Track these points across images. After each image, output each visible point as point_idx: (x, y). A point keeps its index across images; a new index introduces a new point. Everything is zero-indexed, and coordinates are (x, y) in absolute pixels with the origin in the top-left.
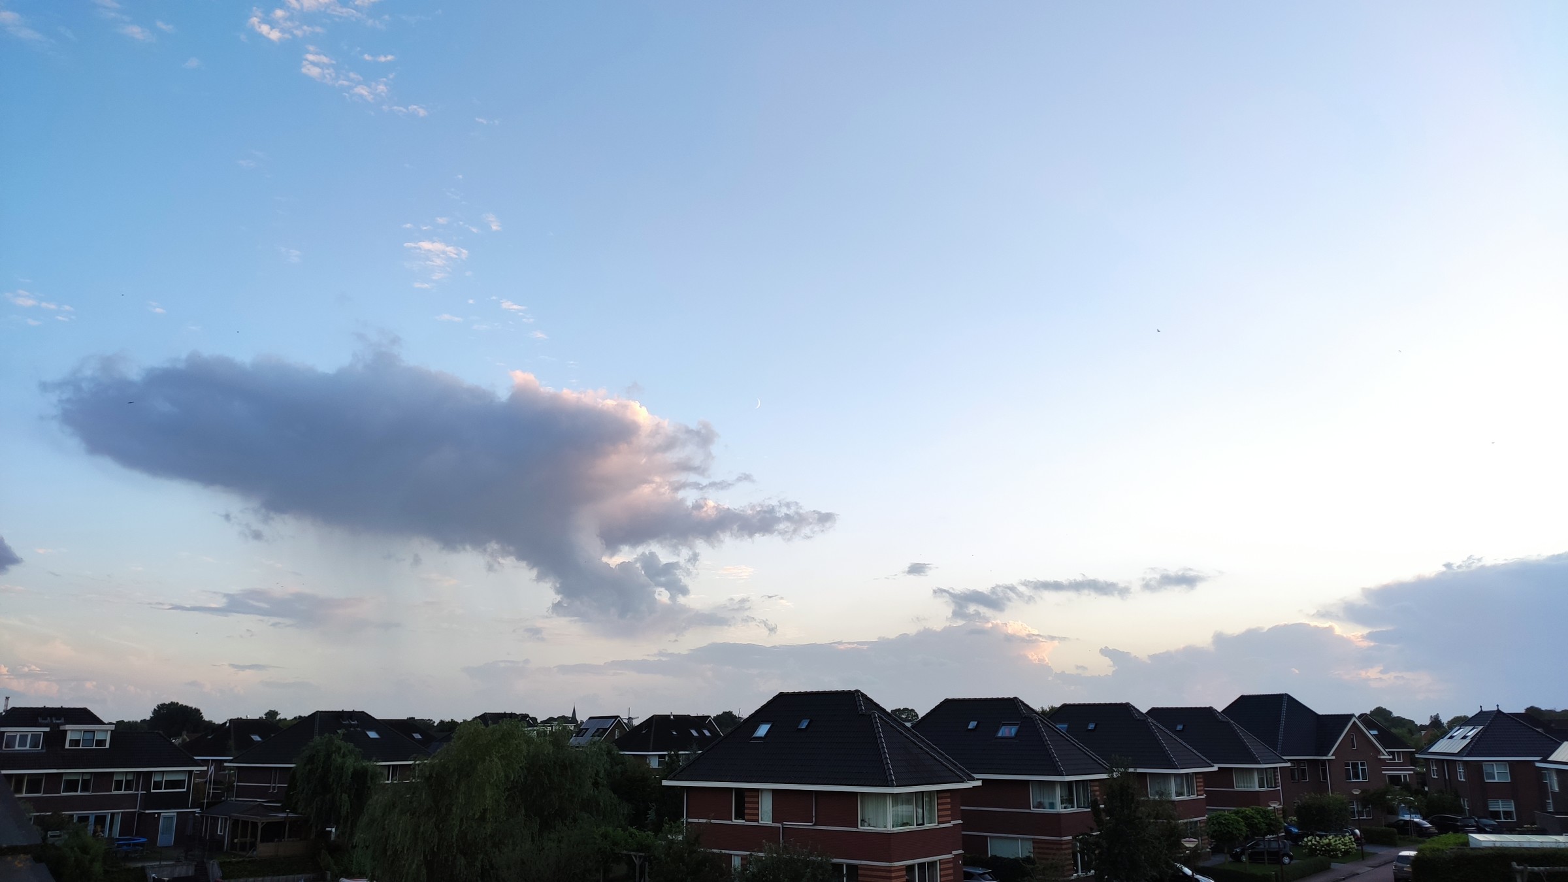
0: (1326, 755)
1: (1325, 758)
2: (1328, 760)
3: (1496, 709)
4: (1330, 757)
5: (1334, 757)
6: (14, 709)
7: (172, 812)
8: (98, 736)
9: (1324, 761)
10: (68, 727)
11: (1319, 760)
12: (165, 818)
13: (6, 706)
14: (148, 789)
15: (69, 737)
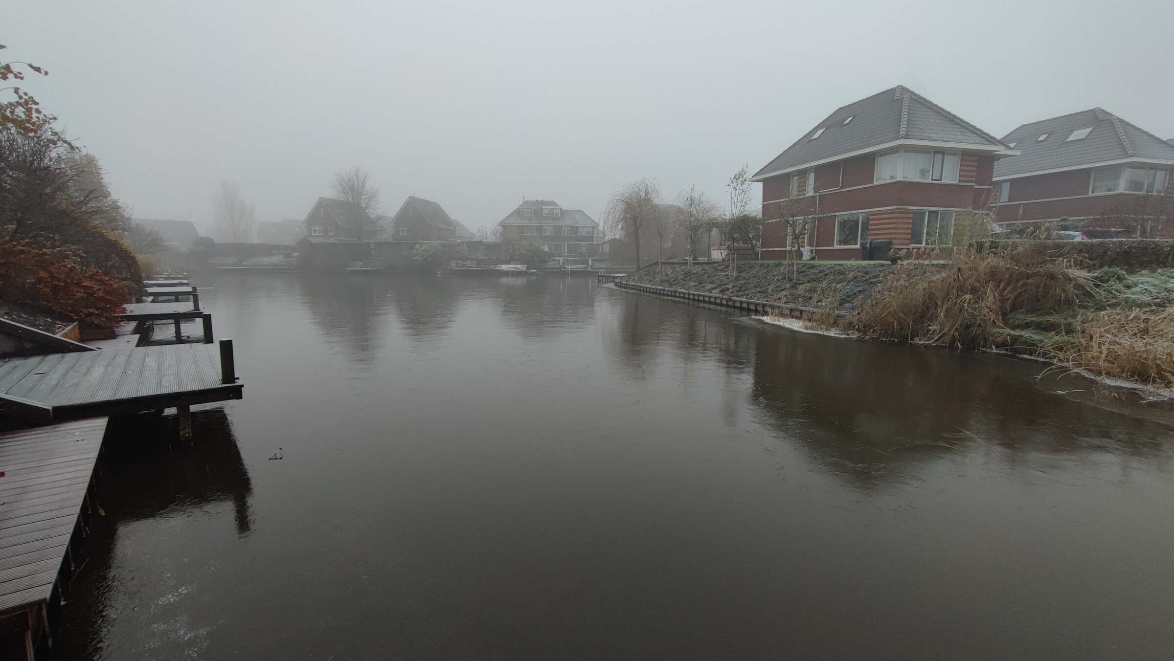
6: (526, 201)
7: (586, 243)
8: (555, 211)
10: (543, 207)
12: (582, 245)
13: (524, 200)
14: (577, 234)
15: (544, 211)
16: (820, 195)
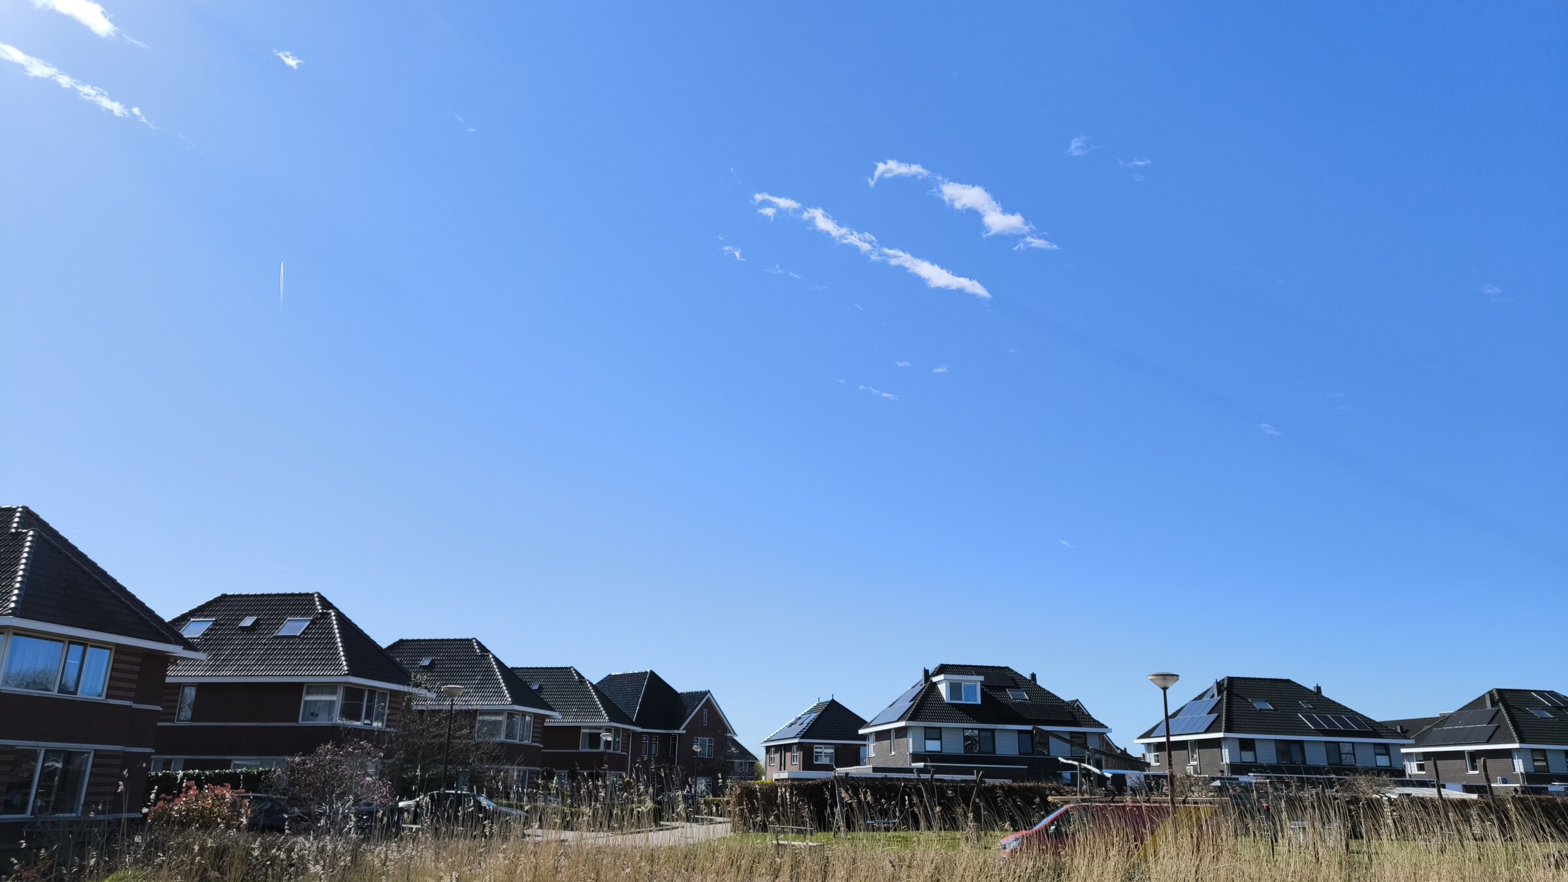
0: (678, 730)
1: (676, 731)
2: (679, 734)
3: (830, 699)
4: (682, 731)
5: (684, 732)
9: (674, 737)
11: (670, 734)
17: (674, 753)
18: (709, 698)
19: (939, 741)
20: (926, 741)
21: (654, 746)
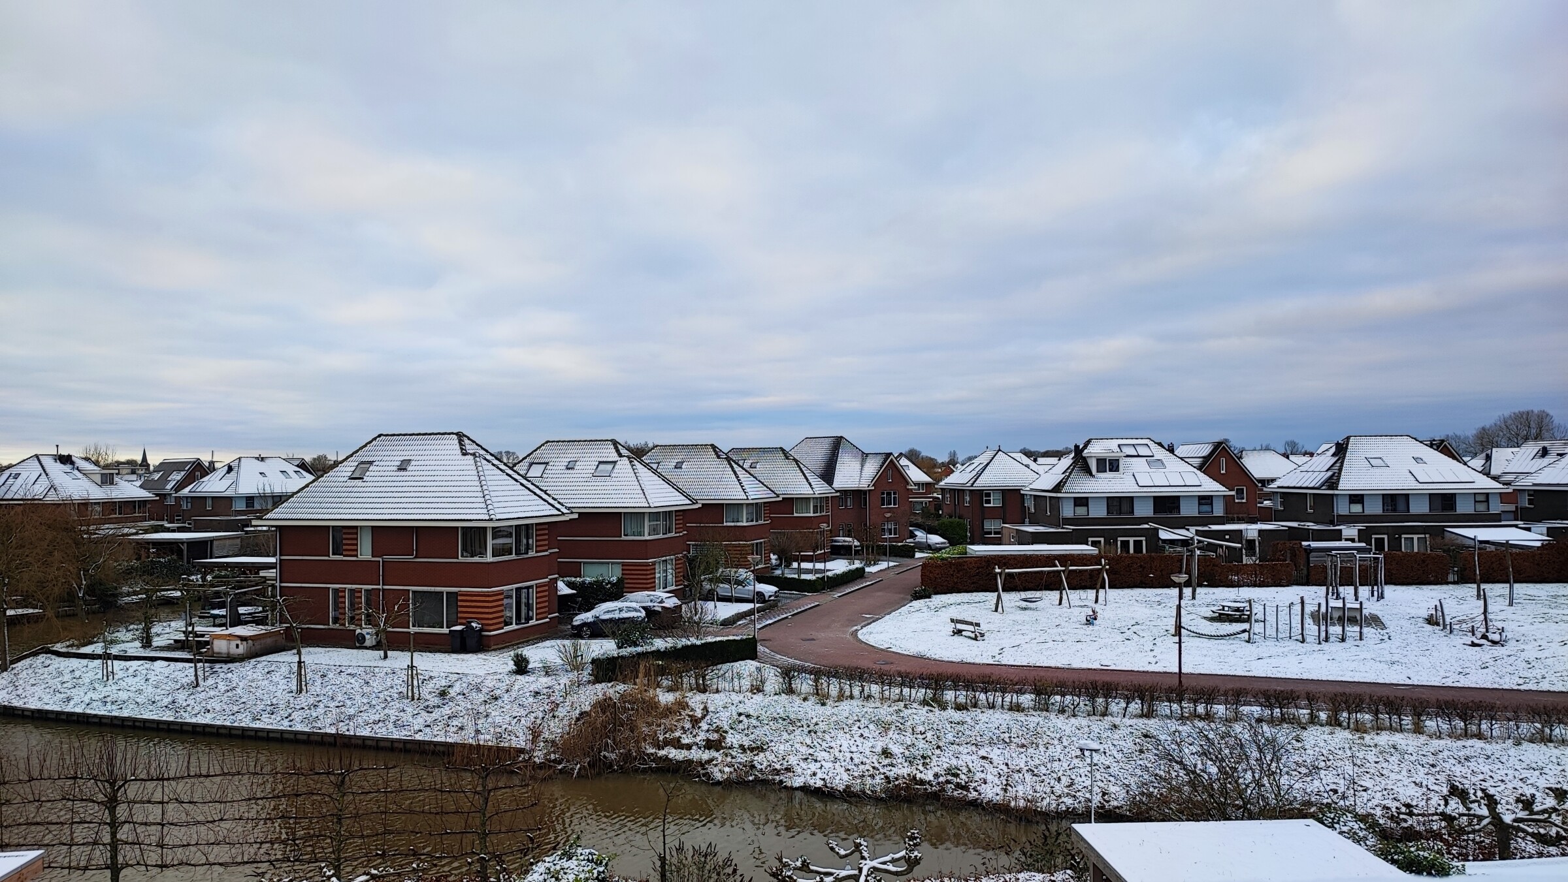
0: (868, 487)
2: (869, 490)
5: (873, 488)
9: (866, 491)
11: (862, 490)
16: (383, 561)
17: (866, 505)
18: (892, 460)
19: (1086, 508)
20: (1077, 508)
21: (849, 500)
